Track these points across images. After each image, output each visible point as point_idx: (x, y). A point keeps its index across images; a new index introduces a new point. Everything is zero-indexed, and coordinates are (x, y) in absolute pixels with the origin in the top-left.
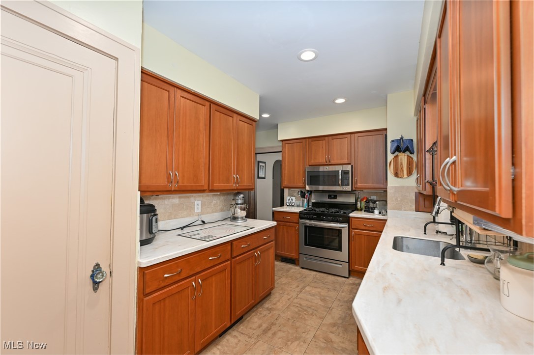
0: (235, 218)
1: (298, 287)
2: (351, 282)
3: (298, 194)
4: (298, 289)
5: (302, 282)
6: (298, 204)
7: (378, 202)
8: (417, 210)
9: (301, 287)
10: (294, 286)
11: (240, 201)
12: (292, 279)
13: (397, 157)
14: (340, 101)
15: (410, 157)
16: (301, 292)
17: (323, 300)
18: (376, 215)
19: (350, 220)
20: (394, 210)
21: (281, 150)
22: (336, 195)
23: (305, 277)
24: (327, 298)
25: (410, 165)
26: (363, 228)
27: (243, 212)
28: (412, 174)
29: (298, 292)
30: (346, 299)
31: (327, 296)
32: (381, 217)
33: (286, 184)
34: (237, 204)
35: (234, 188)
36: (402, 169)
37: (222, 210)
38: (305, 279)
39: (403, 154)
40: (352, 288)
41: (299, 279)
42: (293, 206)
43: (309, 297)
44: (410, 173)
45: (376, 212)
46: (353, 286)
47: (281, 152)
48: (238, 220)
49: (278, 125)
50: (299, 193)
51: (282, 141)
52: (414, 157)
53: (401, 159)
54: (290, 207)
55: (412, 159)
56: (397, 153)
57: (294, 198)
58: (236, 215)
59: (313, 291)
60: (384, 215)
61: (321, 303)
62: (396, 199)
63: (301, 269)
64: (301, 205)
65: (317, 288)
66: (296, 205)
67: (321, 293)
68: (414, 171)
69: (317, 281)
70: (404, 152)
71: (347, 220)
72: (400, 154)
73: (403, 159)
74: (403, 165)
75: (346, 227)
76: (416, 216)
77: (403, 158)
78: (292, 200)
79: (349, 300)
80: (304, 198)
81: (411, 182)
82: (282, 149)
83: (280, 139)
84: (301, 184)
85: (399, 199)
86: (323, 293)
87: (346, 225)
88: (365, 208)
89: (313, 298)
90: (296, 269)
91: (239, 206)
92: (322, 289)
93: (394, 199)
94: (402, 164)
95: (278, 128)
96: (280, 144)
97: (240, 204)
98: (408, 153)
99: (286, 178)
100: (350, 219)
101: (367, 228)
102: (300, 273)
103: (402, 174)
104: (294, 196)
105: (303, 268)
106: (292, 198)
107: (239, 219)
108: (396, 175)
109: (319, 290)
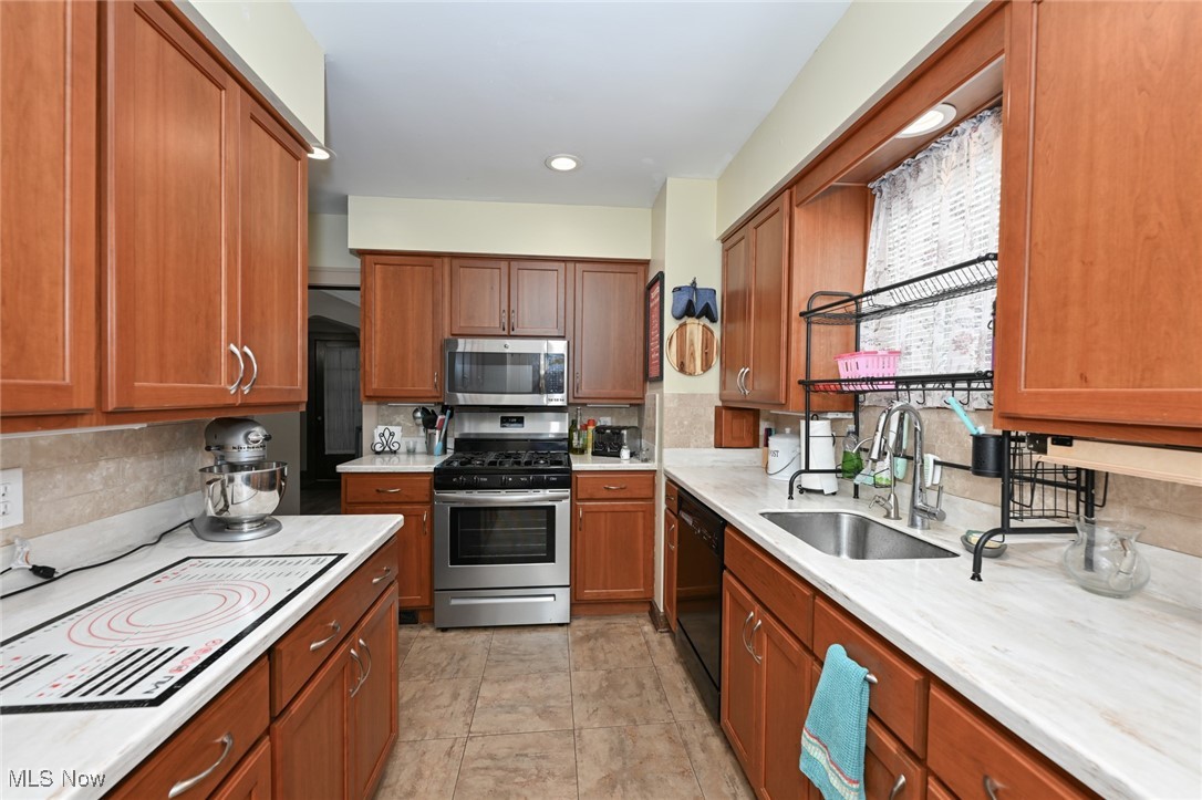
0: (222, 526)
1: (455, 696)
2: (580, 634)
3: (415, 418)
4: (460, 706)
5: (460, 674)
6: (411, 446)
7: (625, 432)
8: (718, 445)
9: (465, 693)
10: (445, 700)
11: (246, 455)
12: (427, 675)
13: (683, 326)
14: (563, 164)
15: (708, 329)
16: (472, 711)
17: (545, 713)
18: (625, 462)
19: (574, 480)
20: (676, 446)
21: (357, 283)
22: (522, 418)
23: (462, 659)
24: (552, 703)
25: (706, 348)
26: (605, 494)
27: (264, 494)
28: (710, 367)
29: (465, 714)
30: (595, 688)
31: (549, 697)
32: (638, 466)
33: (375, 386)
34: (235, 468)
35: (230, 401)
36: (692, 354)
37: (149, 498)
38: (464, 664)
39: (697, 321)
40: (592, 649)
41: (449, 669)
42: (395, 452)
43: (505, 719)
44: (707, 366)
45: (625, 453)
46: (591, 643)
47: (357, 289)
48: (241, 532)
49: (346, 197)
50: (419, 414)
51: (361, 253)
52: (716, 329)
53: (691, 333)
54: (387, 458)
55: (712, 333)
56: (685, 319)
57: (397, 430)
58: (233, 513)
59: (506, 696)
60: (646, 461)
61: (544, 726)
62: (681, 423)
63: (440, 634)
64: (421, 446)
65: (510, 680)
66: (403, 449)
67: (530, 694)
68: (715, 360)
69: (501, 657)
70: (698, 317)
71: (565, 479)
72: (689, 320)
73: (695, 332)
74: (696, 345)
75: (566, 498)
76: (715, 458)
77: (695, 327)
78: (392, 434)
79: (601, 687)
80: (433, 428)
81: (708, 385)
82: (364, 279)
83: (354, 244)
84: (427, 387)
85: (686, 423)
86: (535, 689)
87: (567, 492)
88: (595, 445)
89: (514, 717)
90: (424, 638)
91: (245, 473)
92: (527, 680)
93: (676, 423)
94: (692, 344)
95: (346, 213)
96: (356, 263)
97: (251, 466)
98: (705, 321)
99: (375, 371)
100: (573, 475)
101: (612, 495)
102: (443, 649)
103: (692, 366)
104: (398, 424)
105: (444, 630)
106: (392, 429)
107: (246, 527)
108: (682, 368)
109: (519, 685)
